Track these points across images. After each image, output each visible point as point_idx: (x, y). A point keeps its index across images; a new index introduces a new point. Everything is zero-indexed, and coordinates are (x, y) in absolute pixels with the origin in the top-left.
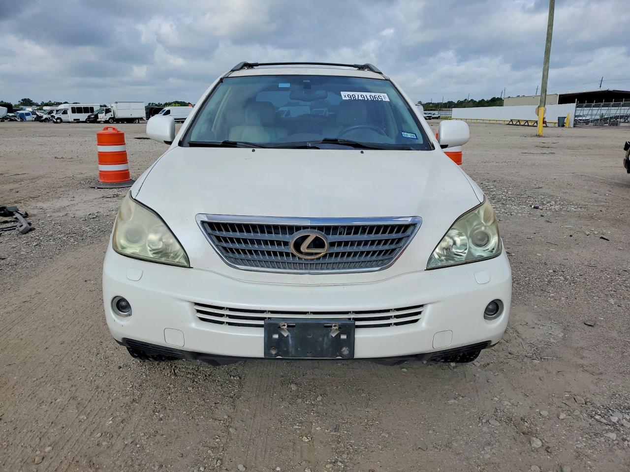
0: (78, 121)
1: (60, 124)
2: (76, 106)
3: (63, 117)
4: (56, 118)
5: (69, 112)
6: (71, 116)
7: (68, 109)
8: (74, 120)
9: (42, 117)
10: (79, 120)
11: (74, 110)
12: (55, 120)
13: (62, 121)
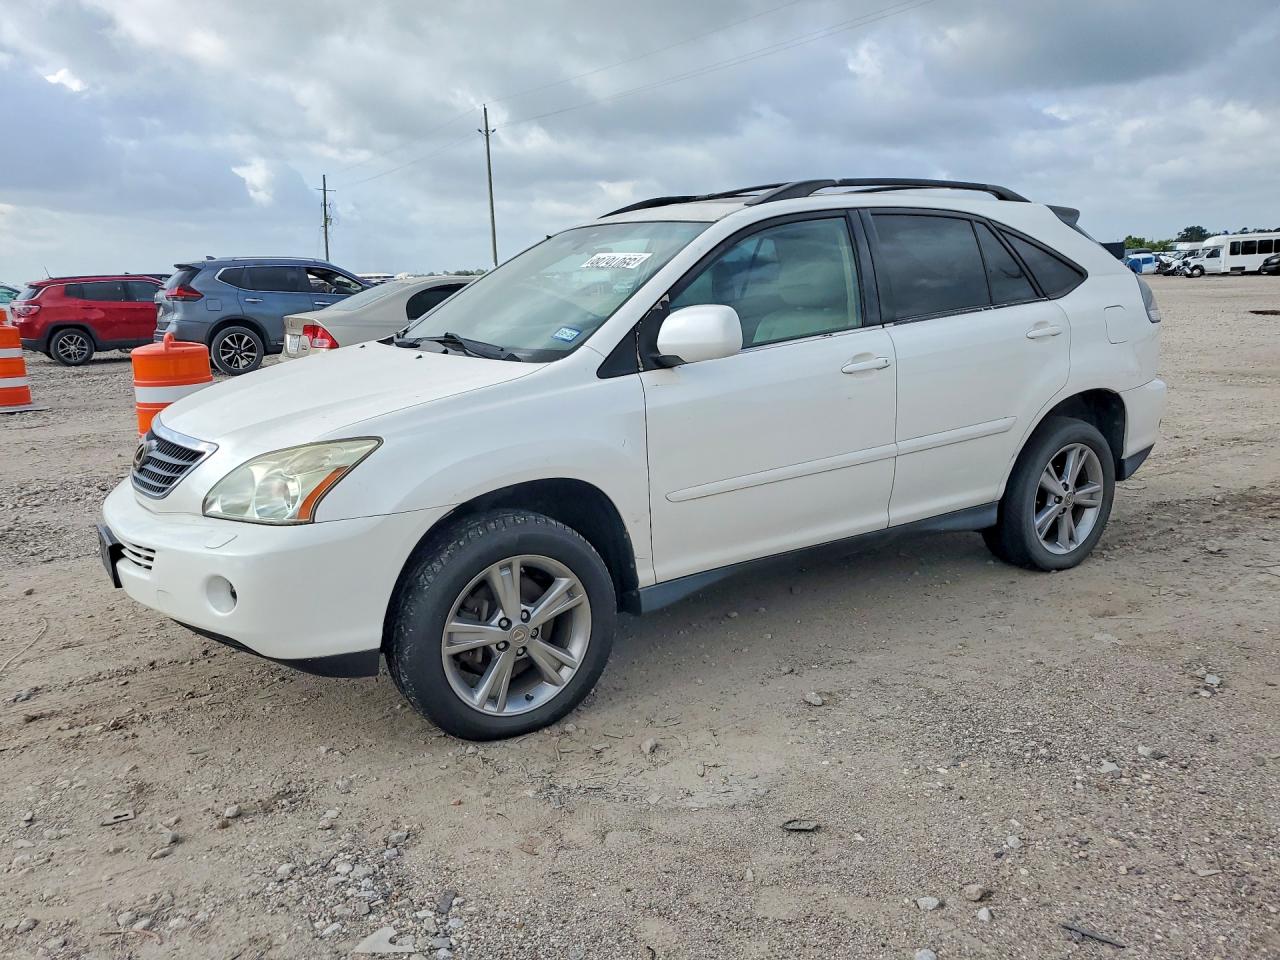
0: (1241, 271)
1: (1200, 279)
2: (1242, 238)
3: (1209, 265)
4: (1192, 266)
5: (1225, 252)
6: (1226, 262)
7: (1222, 247)
8: (1232, 269)
9: (1169, 265)
10: (1243, 268)
11: (1235, 249)
12: (1189, 272)
13: (1203, 272)
